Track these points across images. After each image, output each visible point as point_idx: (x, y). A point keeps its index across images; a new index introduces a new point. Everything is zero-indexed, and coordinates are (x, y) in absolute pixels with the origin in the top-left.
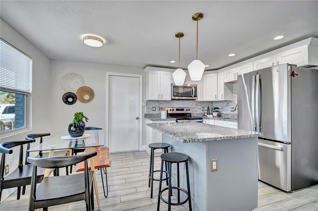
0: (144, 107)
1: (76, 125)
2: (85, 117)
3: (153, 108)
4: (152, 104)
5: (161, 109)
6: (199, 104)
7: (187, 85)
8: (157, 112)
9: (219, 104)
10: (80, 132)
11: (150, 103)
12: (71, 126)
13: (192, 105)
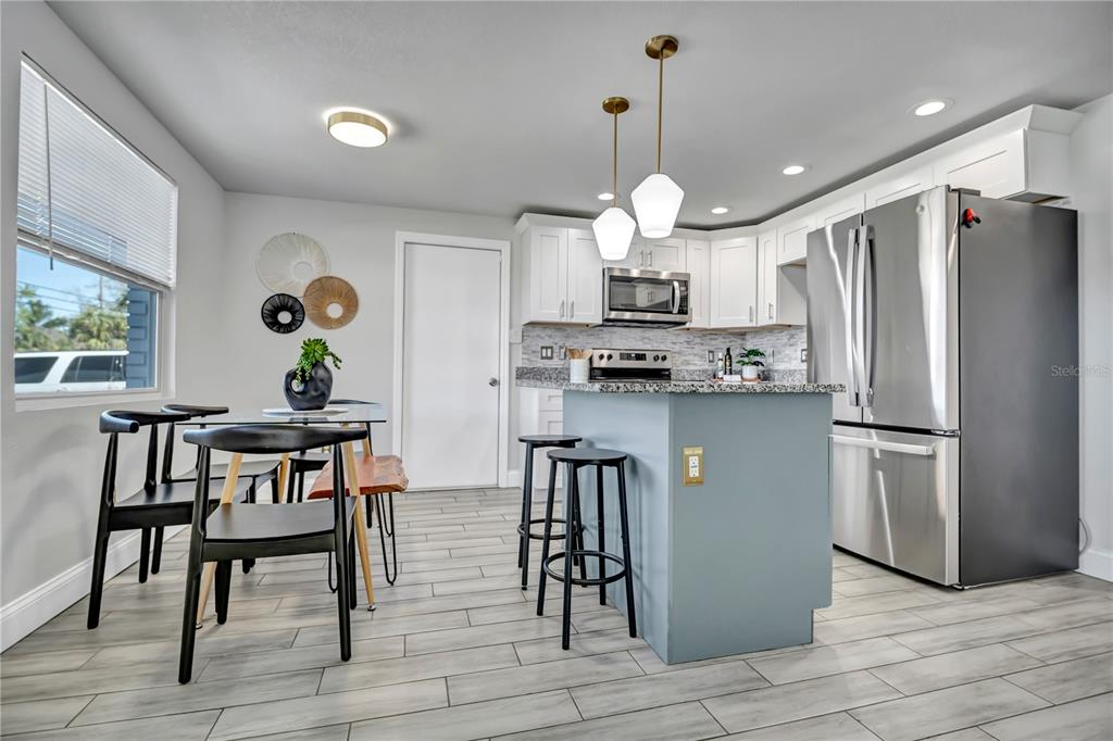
0: (514, 347)
1: (307, 374)
2: (333, 355)
3: (544, 350)
4: (542, 338)
5: (572, 353)
6: (698, 340)
7: (659, 273)
8: (556, 363)
9: (765, 341)
10: (318, 396)
11: (535, 334)
12: (291, 376)
13: (674, 343)
